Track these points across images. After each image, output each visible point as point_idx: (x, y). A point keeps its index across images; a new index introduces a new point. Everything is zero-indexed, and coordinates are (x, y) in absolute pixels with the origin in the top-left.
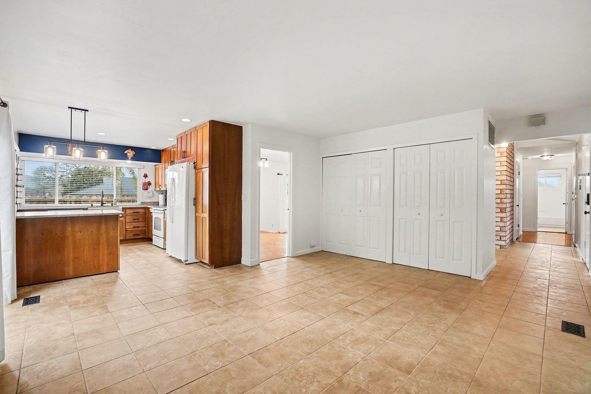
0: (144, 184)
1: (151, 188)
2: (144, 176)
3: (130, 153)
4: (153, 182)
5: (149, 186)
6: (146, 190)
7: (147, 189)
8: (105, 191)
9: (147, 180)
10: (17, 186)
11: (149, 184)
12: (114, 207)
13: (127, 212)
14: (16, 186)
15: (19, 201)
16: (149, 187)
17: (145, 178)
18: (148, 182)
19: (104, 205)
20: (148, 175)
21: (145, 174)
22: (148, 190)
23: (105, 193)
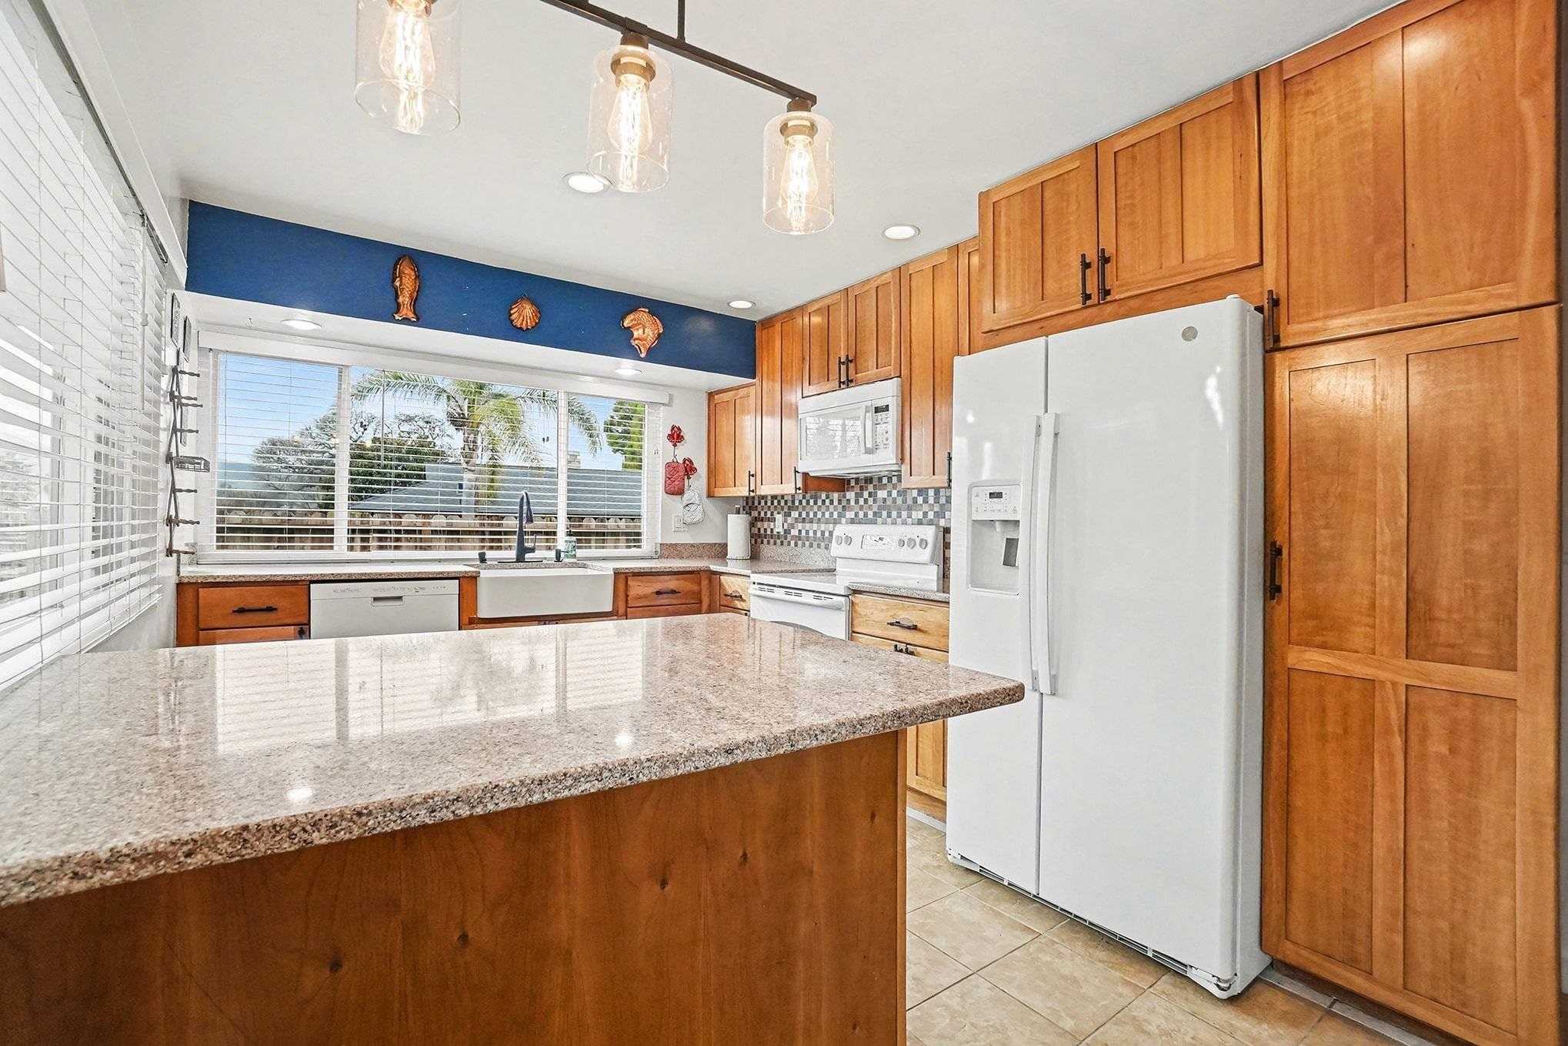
0: (671, 468)
1: (698, 484)
2: (671, 437)
3: (644, 329)
4: (701, 464)
5: (689, 478)
6: (677, 494)
7: (680, 492)
8: (537, 497)
9: (682, 452)
10: (174, 461)
11: (689, 469)
12: (566, 566)
13: (632, 593)
14: (169, 458)
15: (183, 537)
16: (686, 481)
17: (675, 445)
18: (685, 460)
19: (527, 556)
20: (685, 432)
21: (673, 429)
22: (686, 496)
23: (536, 504)
